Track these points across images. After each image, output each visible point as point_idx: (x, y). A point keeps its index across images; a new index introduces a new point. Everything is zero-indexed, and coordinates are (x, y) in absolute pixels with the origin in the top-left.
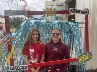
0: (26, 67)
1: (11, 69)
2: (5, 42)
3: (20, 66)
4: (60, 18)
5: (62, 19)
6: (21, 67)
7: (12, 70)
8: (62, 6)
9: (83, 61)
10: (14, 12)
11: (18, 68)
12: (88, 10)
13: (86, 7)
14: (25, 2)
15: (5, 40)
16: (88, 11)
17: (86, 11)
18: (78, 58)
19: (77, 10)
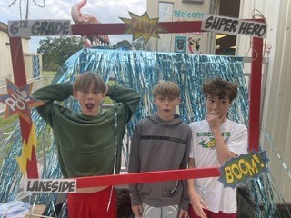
0: (70, 185)
1: (28, 189)
2: (10, 112)
3: (54, 181)
4: (191, 43)
5: (198, 47)
6: (57, 183)
7: (32, 190)
9: (239, 177)
10: (37, 27)
11: (48, 186)
12: (263, 20)
13: (256, 12)
15: (12, 107)
16: (261, 24)
17: (256, 25)
18: (223, 168)
19: (227, 21)
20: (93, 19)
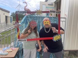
2: (15, 27)
4: (50, 14)
5: (52, 15)
7: (19, 41)
9: (57, 39)
10: (21, 12)
16: (60, 12)
19: (53, 11)
20: (28, 9)
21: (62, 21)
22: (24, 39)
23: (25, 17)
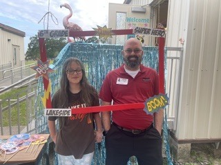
0: (68, 112)
3: (60, 110)
5: (143, 41)
7: (49, 114)
8: (144, 13)
9: (155, 108)
10: (53, 33)
11: (57, 112)
14: (70, 9)
15: (40, 72)
16: (162, 30)
17: (159, 31)
18: (146, 103)
20: (75, 26)
21: (172, 59)
22: (63, 110)
23: (65, 48)
